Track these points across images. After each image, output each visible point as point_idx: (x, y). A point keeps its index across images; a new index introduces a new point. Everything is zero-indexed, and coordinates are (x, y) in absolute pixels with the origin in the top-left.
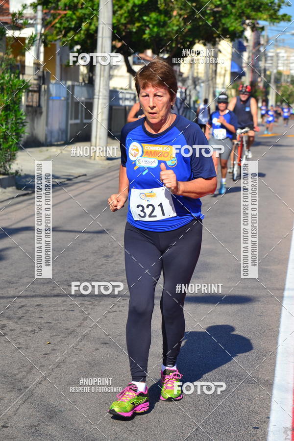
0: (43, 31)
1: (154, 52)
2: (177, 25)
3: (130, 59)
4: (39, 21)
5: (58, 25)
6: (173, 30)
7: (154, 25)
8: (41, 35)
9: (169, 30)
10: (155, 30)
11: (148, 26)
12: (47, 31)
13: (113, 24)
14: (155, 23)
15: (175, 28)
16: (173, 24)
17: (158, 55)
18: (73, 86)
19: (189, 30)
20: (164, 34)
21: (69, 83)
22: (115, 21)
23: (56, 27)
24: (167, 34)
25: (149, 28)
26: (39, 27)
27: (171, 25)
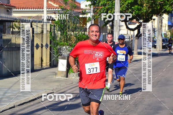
0: (93, 15)
1: (136, 20)
2: (146, 10)
3: (127, 23)
4: (92, 11)
5: (99, 12)
6: (144, 11)
7: (136, 10)
8: (93, 16)
9: (142, 12)
10: (137, 12)
11: (134, 11)
12: (95, 15)
13: (120, 10)
14: (137, 9)
15: (145, 11)
16: (144, 10)
17: (138, 21)
18: (105, 35)
19: (151, 11)
20: (140, 13)
21: (104, 34)
22: (121, 9)
23: (98, 13)
24: (142, 13)
25: (135, 11)
26: (92, 13)
27: (143, 10)
